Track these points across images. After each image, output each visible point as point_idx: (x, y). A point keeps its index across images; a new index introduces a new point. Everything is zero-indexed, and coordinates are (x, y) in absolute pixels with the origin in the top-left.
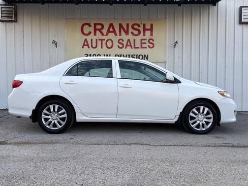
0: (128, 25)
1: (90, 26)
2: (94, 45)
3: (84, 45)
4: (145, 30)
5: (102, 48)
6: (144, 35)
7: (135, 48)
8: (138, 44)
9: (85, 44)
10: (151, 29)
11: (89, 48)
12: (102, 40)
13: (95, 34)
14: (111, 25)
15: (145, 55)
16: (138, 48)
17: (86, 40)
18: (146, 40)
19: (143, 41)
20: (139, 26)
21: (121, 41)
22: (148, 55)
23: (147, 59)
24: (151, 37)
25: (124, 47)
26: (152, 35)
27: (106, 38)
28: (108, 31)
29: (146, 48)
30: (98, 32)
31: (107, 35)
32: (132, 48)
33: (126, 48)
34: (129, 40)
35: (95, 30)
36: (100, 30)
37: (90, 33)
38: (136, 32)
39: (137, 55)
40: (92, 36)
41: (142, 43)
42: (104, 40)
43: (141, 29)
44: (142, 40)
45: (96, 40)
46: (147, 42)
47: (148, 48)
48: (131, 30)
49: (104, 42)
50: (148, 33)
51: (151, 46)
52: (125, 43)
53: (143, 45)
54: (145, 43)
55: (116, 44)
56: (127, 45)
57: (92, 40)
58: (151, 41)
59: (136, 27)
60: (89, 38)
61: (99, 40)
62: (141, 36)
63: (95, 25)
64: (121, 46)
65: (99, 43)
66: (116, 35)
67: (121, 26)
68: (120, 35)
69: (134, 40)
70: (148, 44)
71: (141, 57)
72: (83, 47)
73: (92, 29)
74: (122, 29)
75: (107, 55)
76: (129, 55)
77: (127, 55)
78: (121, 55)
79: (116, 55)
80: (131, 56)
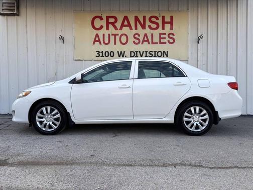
0: (144, 18)
1: (101, 18)
2: (106, 41)
3: (95, 41)
4: (164, 23)
5: (115, 44)
6: (163, 28)
7: (153, 43)
8: (156, 39)
9: (97, 40)
10: (171, 23)
11: (100, 44)
12: (115, 35)
13: (107, 28)
14: (126, 18)
15: (164, 52)
16: (157, 43)
17: (97, 35)
18: (165, 34)
19: (162, 36)
20: (157, 19)
21: (137, 36)
22: (167, 52)
23: (167, 56)
24: (171, 31)
26: (172, 29)
27: (120, 32)
28: (123, 25)
29: (165, 43)
30: (111, 26)
31: (121, 28)
32: (149, 43)
33: (142, 43)
34: (146, 35)
35: (108, 23)
36: (113, 24)
37: (102, 27)
38: (154, 26)
39: (155, 52)
40: (104, 31)
41: (161, 38)
42: (118, 35)
43: (160, 22)
44: (160, 34)
45: (109, 35)
46: (166, 36)
47: (167, 43)
48: (148, 23)
49: (118, 38)
50: (167, 26)
51: (171, 41)
52: (141, 38)
53: (163, 41)
54: (165, 38)
55: (131, 39)
56: (144, 41)
57: (104, 35)
58: (171, 36)
59: (154, 19)
60: (100, 33)
61: (112, 35)
62: (160, 30)
63: (108, 18)
64: (137, 41)
65: (112, 38)
66: (131, 29)
67: (137, 19)
68: (136, 28)
69: (152, 35)
70: (167, 39)
71: (160, 54)
72: (94, 43)
73: (104, 23)
74: (138, 23)
75: (121, 52)
76: (146, 52)
77: (143, 52)
78: (137, 52)
79: (131, 52)
80: (148, 53)
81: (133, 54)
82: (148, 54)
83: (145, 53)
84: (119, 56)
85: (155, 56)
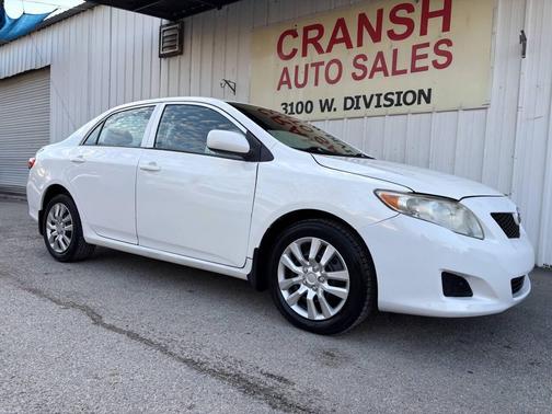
0: (380, 13)
1: (295, 35)
2: (301, 81)
3: (281, 83)
4: (426, 15)
5: (316, 84)
6: (423, 32)
7: (395, 72)
8: (404, 62)
9: (284, 81)
10: (446, 14)
11: (290, 87)
12: (317, 65)
13: (304, 54)
14: (341, 24)
15: (421, 92)
16: (405, 72)
17: (285, 71)
18: (427, 45)
19: (420, 52)
20: (410, 8)
21: (360, 61)
22: (430, 90)
23: (428, 101)
24: (445, 35)
25: (368, 75)
26: (446, 27)
27: (326, 58)
28: (334, 41)
29: (426, 69)
30: (311, 47)
31: (329, 50)
32: (386, 74)
33: (371, 76)
34: (380, 55)
35: (306, 41)
36: (315, 41)
37: (295, 51)
38: (400, 29)
39: (399, 93)
40: (299, 60)
41: (415, 58)
42: (322, 63)
43: (416, 17)
44: (415, 48)
45: (307, 66)
46: (429, 51)
47: (431, 67)
48: (387, 25)
49: (322, 69)
50: (435, 24)
51: (442, 60)
52: (369, 65)
53: (419, 63)
54: (425, 56)
55: (349, 69)
56: (375, 69)
57: (297, 67)
58: (443, 47)
59: (402, 14)
60: (291, 64)
61: (312, 65)
62: (416, 38)
63: (306, 30)
64: (359, 73)
65: (312, 71)
66: (349, 46)
67: (363, 20)
68: (360, 44)
69: (395, 52)
70: (433, 56)
71: (410, 98)
72: (279, 89)
73: (298, 43)
74: (365, 29)
75: (327, 100)
76: (379, 96)
77: (372, 96)
78: (358, 98)
79: (346, 99)
80: (382, 98)
81: (349, 102)
82: (383, 101)
83: (375, 98)
84: (323, 110)
85: (399, 104)
